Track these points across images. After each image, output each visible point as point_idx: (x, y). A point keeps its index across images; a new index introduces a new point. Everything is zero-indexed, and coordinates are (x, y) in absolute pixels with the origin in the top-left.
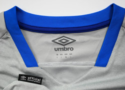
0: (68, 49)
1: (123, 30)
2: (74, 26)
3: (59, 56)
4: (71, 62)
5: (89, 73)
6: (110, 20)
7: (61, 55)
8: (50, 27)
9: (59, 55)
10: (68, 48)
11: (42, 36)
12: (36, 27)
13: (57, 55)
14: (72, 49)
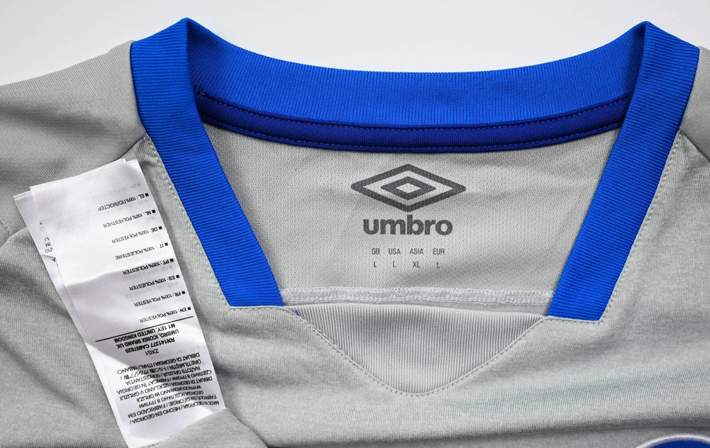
0: (425, 227)
1: (686, 150)
2: (459, 121)
3: (385, 259)
4: (439, 290)
5: (518, 346)
6: (628, 97)
7: (392, 251)
8: (344, 119)
9: (384, 251)
10: (429, 223)
11: (306, 160)
12: (282, 118)
13: (376, 251)
14: (445, 228)
